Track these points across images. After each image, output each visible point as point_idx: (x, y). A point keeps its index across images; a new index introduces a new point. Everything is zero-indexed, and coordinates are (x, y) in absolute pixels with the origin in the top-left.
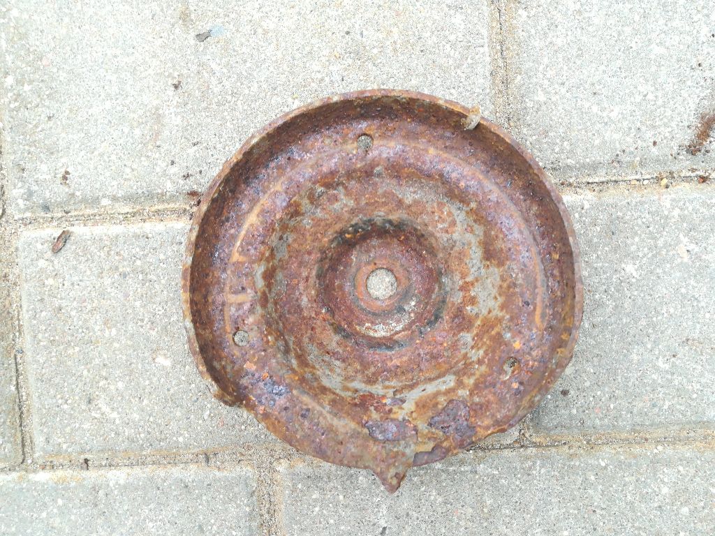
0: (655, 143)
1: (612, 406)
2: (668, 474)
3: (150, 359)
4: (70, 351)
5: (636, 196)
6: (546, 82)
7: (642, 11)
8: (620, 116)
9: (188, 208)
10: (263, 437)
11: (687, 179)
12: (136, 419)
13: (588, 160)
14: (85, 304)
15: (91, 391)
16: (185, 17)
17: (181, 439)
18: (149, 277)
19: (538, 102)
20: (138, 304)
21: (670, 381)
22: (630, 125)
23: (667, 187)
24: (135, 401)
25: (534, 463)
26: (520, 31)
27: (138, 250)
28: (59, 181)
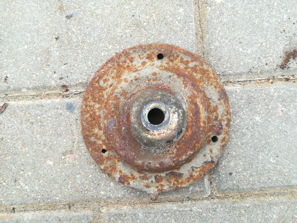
0: (266, 64)
1: (251, 180)
2: (276, 209)
3: (44, 161)
4: (7, 158)
5: (259, 87)
6: (220, 38)
7: (259, 8)
8: (251, 52)
9: (62, 93)
10: (95, 196)
11: (280, 80)
12: (37, 189)
13: (238, 71)
14: (14, 136)
15: (16, 176)
16: (61, 8)
17: (57, 198)
18: (44, 124)
19: (216, 46)
20: (38, 136)
21: (276, 168)
22: (256, 56)
23: (272, 83)
24: (36, 181)
25: (218, 206)
26: (208, 16)
27: (39, 112)
28: (3, 81)
